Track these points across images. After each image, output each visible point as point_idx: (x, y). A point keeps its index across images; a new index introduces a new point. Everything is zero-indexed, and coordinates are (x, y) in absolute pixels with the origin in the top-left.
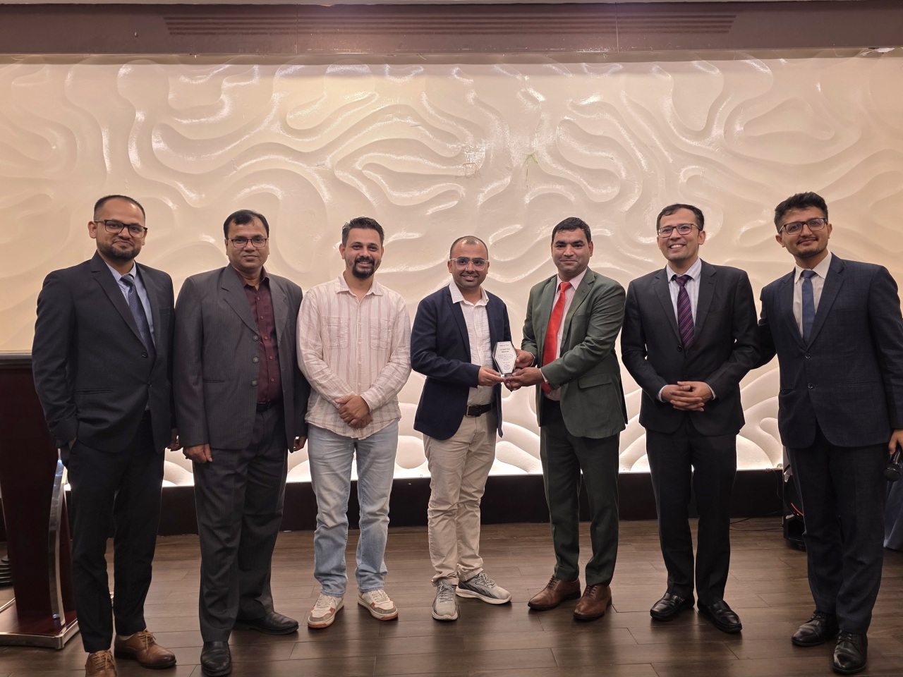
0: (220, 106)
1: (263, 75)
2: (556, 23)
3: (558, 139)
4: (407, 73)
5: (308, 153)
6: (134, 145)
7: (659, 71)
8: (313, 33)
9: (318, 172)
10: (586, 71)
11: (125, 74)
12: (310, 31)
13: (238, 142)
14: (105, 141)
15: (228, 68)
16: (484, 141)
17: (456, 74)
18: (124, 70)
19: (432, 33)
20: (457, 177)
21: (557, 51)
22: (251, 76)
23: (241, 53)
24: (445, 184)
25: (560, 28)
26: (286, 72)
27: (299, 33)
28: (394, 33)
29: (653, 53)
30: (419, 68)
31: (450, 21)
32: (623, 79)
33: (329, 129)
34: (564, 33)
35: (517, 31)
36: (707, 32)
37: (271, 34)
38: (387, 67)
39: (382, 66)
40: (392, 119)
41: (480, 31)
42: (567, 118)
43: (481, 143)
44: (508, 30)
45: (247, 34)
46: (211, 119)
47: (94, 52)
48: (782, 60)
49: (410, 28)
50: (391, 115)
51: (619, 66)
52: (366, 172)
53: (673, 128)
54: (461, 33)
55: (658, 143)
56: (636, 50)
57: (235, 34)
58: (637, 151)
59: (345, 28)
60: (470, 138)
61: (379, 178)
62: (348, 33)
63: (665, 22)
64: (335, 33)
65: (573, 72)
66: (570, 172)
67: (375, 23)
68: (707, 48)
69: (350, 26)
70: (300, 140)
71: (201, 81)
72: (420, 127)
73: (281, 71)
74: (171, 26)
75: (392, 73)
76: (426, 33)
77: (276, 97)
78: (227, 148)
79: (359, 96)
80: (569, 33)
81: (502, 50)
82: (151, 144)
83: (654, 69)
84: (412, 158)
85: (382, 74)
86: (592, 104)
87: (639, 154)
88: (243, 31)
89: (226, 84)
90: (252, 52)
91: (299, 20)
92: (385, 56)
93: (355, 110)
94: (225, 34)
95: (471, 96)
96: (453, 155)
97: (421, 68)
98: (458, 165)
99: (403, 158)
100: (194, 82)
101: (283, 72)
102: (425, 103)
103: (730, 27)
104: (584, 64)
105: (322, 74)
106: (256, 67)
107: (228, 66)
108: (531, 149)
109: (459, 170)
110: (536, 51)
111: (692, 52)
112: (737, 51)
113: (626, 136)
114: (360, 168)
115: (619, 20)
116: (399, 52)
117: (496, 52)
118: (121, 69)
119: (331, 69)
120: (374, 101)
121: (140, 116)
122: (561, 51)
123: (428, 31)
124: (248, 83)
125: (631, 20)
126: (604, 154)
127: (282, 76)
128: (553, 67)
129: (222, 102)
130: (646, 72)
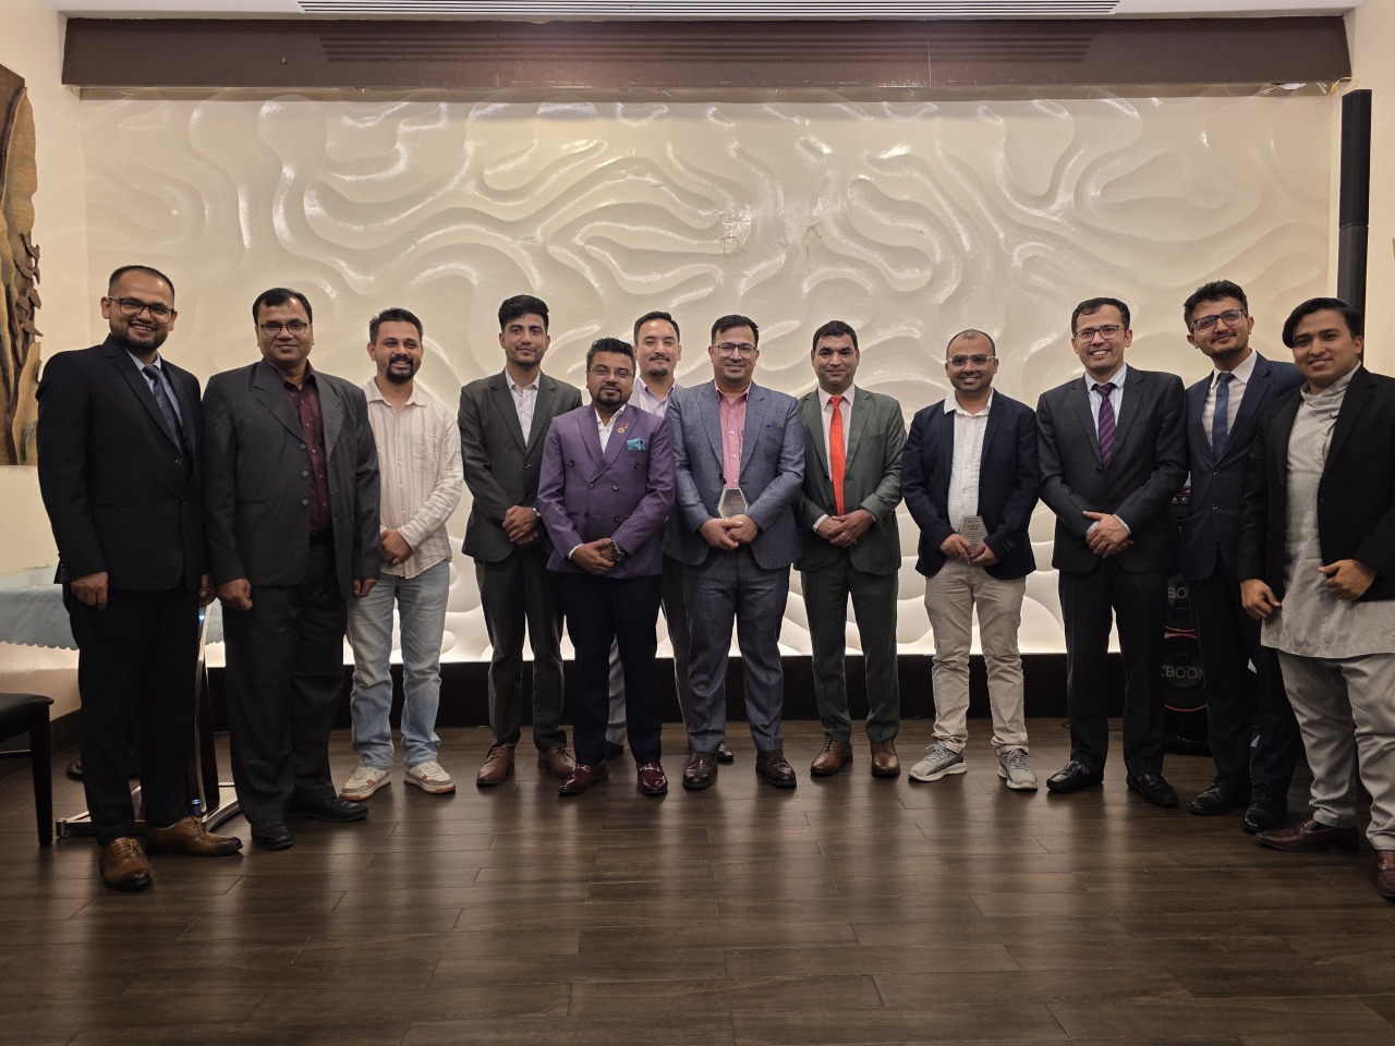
0: (394, 159)
1: (452, 116)
2: (846, 47)
3: (849, 204)
4: (646, 115)
5: (513, 222)
6: (281, 208)
7: (988, 114)
8: (520, 60)
9: (526, 248)
10: (889, 113)
11: (268, 114)
12: (516, 56)
13: (420, 206)
14: (243, 204)
15: (406, 107)
16: (748, 207)
17: (712, 115)
18: (268, 108)
19: (679, 61)
20: (712, 257)
21: (847, 86)
22: (436, 117)
23: (424, 87)
24: (695, 265)
25: (852, 54)
26: (484, 112)
27: (501, 59)
28: (629, 60)
29: (978, 89)
30: (662, 108)
31: (703, 43)
32: (938, 123)
33: (540, 190)
34: (857, 61)
35: (793, 57)
36: (1052, 60)
37: (464, 60)
38: (620, 106)
39: (613, 104)
40: (625, 176)
41: (744, 58)
42: (862, 177)
43: (744, 209)
44: (782, 57)
45: (432, 60)
46: (383, 175)
47: (228, 85)
48: (1155, 100)
49: (650, 54)
50: (624, 171)
51: (933, 106)
52: (591, 248)
53: (1004, 191)
54: (719, 61)
55: (986, 212)
56: (956, 84)
57: (417, 60)
58: (956, 222)
59: (563, 53)
60: (731, 205)
61: (608, 257)
62: (567, 60)
63: (994, 47)
64: (550, 60)
65: (870, 114)
66: (865, 250)
67: (602, 47)
68: (1050, 81)
69: (569, 50)
70: (503, 204)
71: (370, 123)
72: (663, 188)
73: (476, 111)
74: (330, 50)
75: (625, 115)
76: (671, 61)
77: (469, 146)
78: (403, 215)
79: (581, 145)
80: (865, 61)
81: (775, 84)
82: (303, 208)
83: (980, 111)
84: (652, 229)
85: (612, 115)
86: (897, 157)
87: (959, 226)
88: (428, 57)
89: (403, 128)
90: (438, 84)
91: (502, 43)
92: (616, 90)
93: (576, 164)
94: (404, 60)
95: (733, 146)
96: (707, 225)
97: (665, 108)
98: (714, 239)
99: (637, 228)
100: (360, 126)
101: (479, 113)
102: (670, 155)
103: (1084, 53)
104: (885, 104)
105: (533, 114)
106: (443, 106)
107: (405, 104)
108: (811, 218)
109: (715, 245)
110: (819, 86)
111: (1032, 88)
112: (1094, 87)
113: (943, 202)
114: (581, 244)
115: (934, 44)
116: (635, 86)
117: (766, 86)
118: (263, 108)
119: (543, 108)
120: (600, 152)
121: (288, 172)
122: (855, 86)
123: (674, 57)
124: (432, 127)
125: (948, 44)
126: (911, 225)
127: (478, 118)
128: (843, 107)
129: (397, 152)
130: (971, 114)
